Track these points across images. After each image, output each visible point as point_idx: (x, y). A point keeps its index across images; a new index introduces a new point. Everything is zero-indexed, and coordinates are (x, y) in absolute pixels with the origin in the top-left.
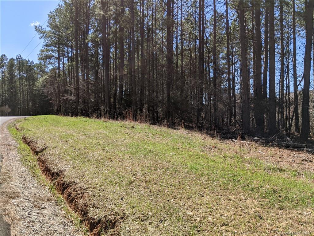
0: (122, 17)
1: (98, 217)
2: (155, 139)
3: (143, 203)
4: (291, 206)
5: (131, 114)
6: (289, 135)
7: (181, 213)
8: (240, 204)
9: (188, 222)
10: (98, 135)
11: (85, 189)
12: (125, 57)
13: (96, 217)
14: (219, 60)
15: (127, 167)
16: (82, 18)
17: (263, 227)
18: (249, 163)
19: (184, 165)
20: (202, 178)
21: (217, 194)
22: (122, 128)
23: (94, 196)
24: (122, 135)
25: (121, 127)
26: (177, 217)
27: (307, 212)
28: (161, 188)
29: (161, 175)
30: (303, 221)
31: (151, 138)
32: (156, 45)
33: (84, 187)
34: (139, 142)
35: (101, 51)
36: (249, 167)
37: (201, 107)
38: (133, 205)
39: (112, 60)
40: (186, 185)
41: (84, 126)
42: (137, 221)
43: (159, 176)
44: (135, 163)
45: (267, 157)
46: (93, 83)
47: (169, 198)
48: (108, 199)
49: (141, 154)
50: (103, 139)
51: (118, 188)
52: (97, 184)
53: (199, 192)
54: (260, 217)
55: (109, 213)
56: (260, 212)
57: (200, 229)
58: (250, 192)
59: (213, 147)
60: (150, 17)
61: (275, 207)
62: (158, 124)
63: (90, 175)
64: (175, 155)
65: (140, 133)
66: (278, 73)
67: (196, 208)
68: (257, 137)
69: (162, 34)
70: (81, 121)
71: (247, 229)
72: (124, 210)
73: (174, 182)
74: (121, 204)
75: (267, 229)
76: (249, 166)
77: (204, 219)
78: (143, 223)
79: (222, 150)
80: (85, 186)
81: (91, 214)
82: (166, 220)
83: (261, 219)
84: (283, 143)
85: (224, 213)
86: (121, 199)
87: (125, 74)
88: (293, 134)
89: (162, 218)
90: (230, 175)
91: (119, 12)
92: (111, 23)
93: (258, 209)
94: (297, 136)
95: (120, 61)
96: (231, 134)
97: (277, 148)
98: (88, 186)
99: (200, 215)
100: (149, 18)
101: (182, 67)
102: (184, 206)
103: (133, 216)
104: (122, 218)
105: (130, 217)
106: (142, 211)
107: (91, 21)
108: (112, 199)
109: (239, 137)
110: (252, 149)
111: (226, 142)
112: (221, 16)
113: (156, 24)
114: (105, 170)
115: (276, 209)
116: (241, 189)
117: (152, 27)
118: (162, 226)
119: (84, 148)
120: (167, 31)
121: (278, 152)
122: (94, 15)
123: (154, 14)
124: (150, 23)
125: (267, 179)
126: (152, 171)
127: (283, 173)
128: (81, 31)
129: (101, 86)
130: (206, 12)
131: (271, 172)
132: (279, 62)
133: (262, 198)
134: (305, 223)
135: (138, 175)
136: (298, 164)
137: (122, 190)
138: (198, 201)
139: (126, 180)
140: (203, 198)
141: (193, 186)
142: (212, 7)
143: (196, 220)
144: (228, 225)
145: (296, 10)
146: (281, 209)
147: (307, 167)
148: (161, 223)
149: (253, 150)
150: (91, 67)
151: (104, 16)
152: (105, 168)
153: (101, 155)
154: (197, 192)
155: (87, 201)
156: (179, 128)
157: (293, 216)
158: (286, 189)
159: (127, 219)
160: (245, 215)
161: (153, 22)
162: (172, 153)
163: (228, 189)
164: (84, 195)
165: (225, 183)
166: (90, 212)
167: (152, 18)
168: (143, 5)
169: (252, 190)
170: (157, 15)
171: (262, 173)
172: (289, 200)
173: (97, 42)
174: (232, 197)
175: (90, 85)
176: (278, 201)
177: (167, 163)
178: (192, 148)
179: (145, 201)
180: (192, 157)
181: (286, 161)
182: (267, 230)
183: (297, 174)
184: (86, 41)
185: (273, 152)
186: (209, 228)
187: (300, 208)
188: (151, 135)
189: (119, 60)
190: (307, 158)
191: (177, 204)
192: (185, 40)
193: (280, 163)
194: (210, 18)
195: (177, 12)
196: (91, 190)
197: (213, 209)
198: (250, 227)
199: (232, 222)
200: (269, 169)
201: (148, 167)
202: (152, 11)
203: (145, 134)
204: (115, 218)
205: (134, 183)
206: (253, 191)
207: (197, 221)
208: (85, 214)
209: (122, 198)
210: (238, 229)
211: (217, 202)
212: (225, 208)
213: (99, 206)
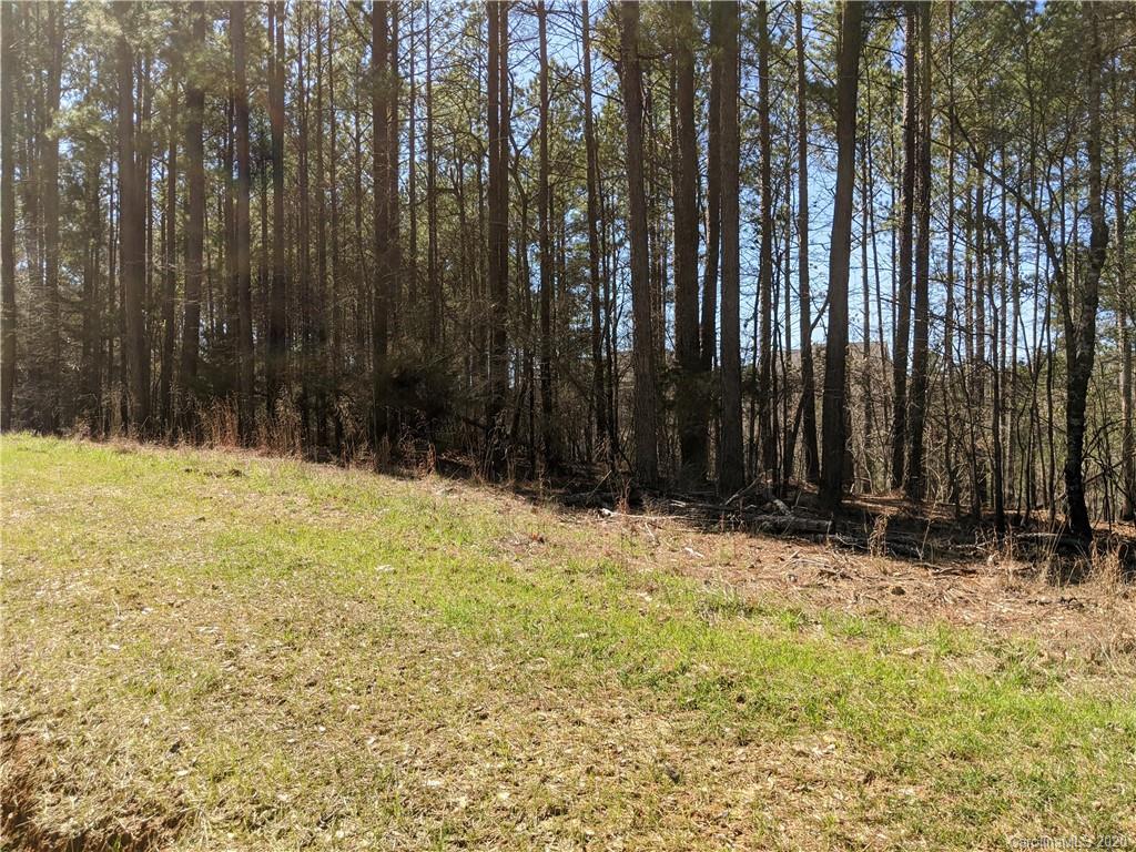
0: (195, 52)
1: (74, 827)
2: (320, 515)
3: (261, 760)
4: (775, 729)
5: (232, 421)
6: (782, 490)
7: (400, 787)
8: (609, 735)
9: (425, 815)
10: (91, 504)
11: (24, 721)
12: (211, 205)
13: (64, 828)
14: (563, 232)
15: (201, 625)
16: (32, 44)
17: (681, 809)
18: (651, 591)
19: (423, 608)
20: (484, 653)
21: (534, 705)
22: (190, 476)
23: (61, 745)
24: (189, 504)
25: (188, 471)
26: (384, 800)
27: (823, 745)
28: (330, 699)
29: (336, 648)
30: (808, 776)
31: (304, 514)
32: (333, 166)
33: (17, 711)
34: (255, 529)
35: (111, 175)
36: (647, 603)
37: (497, 396)
38: (218, 772)
39: (157, 214)
40: (427, 682)
41: (32, 471)
42: (231, 831)
43: (328, 655)
44: (234, 609)
45: (710, 566)
46: (78, 299)
47: (358, 735)
48: (117, 752)
49: (260, 576)
50: (110, 520)
51: (163, 708)
52: (74, 699)
53: (473, 701)
54: (674, 775)
55: (119, 808)
56: (673, 757)
57: (465, 838)
58: (646, 691)
59: (535, 538)
60: (308, 58)
61: (723, 737)
62: (335, 458)
63: (45, 665)
64: (395, 572)
65: (262, 494)
66: (748, 285)
67: (457, 763)
68: (682, 500)
69: (357, 124)
70: (20, 449)
71: (630, 821)
72: (180, 793)
73: (383, 672)
74: (172, 768)
75: (692, 815)
76: (648, 599)
77: (483, 799)
78: (255, 835)
79: (563, 547)
80: (23, 708)
81: (44, 819)
82: (342, 816)
83: (676, 780)
84: (762, 517)
85: (553, 772)
86: (172, 751)
87: (209, 269)
88: (796, 488)
89: (329, 808)
90: (582, 635)
91: (185, 33)
92: (156, 72)
93: (667, 749)
94: (811, 494)
95: (188, 217)
96: (598, 492)
97: (744, 535)
98: (35, 708)
99: (468, 787)
100: (304, 62)
101: (433, 251)
102: (414, 758)
103: (217, 812)
104: (171, 824)
105: (204, 814)
106: (254, 790)
107: (72, 57)
108: (133, 751)
109: (623, 502)
110: (663, 541)
111: (579, 519)
112: (567, 79)
113: (331, 87)
114: (111, 640)
115: (725, 742)
116: (615, 684)
117: (320, 97)
118: (329, 838)
119: (28, 559)
120: (373, 117)
121: (747, 548)
122: (81, 35)
123: (325, 51)
124: (312, 83)
125: (705, 641)
126: (303, 638)
127: (756, 619)
128: (29, 92)
129: (111, 311)
130: (514, 62)
131: (718, 617)
132: (753, 248)
133: (682, 709)
134: (815, 782)
135: (246, 654)
136: (808, 586)
137: (178, 714)
138: (466, 735)
139: (195, 675)
140: (484, 722)
141: (450, 684)
142: (535, 45)
143: (456, 804)
144: (565, 811)
145: (810, 77)
146: (742, 742)
147: (833, 595)
148: (325, 828)
149: (666, 543)
150: (69, 234)
151: (121, 42)
152: (111, 635)
153: (96, 584)
154: (466, 704)
155: (30, 767)
156: (416, 472)
157: (778, 763)
158: (762, 671)
159: (192, 825)
160: (626, 773)
161: (320, 81)
162: (381, 568)
163: (573, 685)
164: (21, 745)
165: (564, 665)
166: (40, 810)
167: (319, 64)
168: (280, 14)
169: (653, 683)
170: (338, 54)
171: (689, 624)
172: (769, 709)
173: (96, 139)
174: (585, 714)
175: (62, 306)
176: (734, 714)
177: (359, 606)
178: (458, 544)
179: (266, 752)
180: (456, 577)
181: (768, 580)
182: (695, 817)
183: (801, 623)
184: (48, 134)
185: (729, 550)
186: (498, 831)
187: (803, 734)
188: (308, 501)
189: (187, 212)
190: (835, 568)
191: (388, 751)
192: (441, 153)
193: (750, 585)
194: (531, 83)
195: (413, 51)
196: (50, 721)
197: (518, 760)
198: (639, 813)
199: (579, 800)
200: (711, 609)
201: (286, 623)
202: (319, 40)
203: (285, 497)
204: (144, 825)
205: (228, 687)
206: (655, 687)
207: (456, 809)
208: (20, 818)
209: (174, 746)
210: (599, 822)
211: (531, 735)
212: (559, 754)
213: (79, 783)
